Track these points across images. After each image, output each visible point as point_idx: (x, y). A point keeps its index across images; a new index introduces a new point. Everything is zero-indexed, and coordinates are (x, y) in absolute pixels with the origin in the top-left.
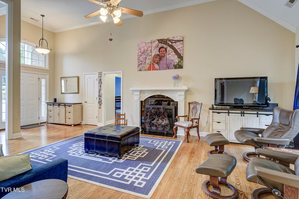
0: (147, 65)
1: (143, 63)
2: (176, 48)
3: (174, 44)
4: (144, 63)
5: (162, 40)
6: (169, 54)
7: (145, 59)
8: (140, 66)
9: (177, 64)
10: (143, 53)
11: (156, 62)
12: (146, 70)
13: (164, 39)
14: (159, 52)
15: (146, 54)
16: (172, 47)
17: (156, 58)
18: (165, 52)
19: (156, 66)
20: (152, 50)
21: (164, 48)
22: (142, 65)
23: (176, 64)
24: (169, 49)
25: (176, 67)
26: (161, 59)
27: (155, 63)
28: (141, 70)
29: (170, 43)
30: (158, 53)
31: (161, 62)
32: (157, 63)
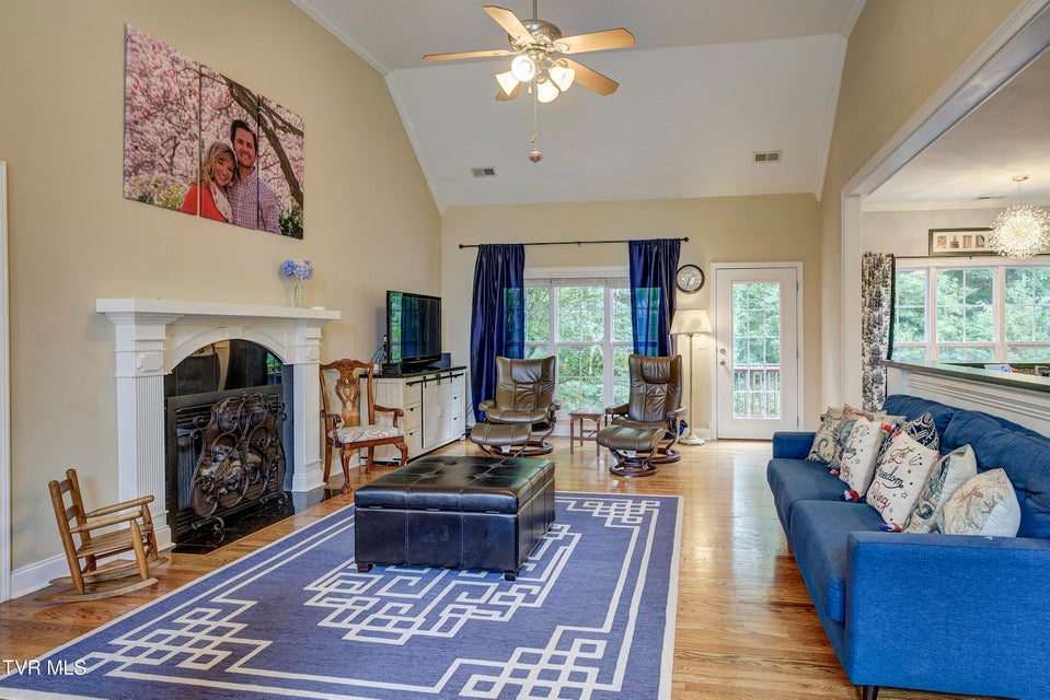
0: (179, 180)
1: (161, 161)
2: (288, 156)
3: (280, 134)
4: (167, 167)
5: (241, 89)
6: (266, 168)
7: (171, 143)
8: (144, 176)
9: (291, 219)
10: (160, 107)
11: (222, 184)
12: (173, 208)
13: (249, 92)
14: (233, 140)
15: (175, 120)
16: (275, 142)
17: (221, 160)
18: (252, 151)
19: (221, 201)
20: (206, 116)
21: (248, 130)
22: (157, 174)
23: (286, 216)
24: (264, 143)
25: (287, 231)
26: (238, 175)
27: (218, 185)
28: (151, 202)
29: (270, 125)
30: (227, 141)
31: (240, 189)
32: (225, 189)
